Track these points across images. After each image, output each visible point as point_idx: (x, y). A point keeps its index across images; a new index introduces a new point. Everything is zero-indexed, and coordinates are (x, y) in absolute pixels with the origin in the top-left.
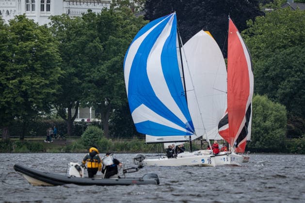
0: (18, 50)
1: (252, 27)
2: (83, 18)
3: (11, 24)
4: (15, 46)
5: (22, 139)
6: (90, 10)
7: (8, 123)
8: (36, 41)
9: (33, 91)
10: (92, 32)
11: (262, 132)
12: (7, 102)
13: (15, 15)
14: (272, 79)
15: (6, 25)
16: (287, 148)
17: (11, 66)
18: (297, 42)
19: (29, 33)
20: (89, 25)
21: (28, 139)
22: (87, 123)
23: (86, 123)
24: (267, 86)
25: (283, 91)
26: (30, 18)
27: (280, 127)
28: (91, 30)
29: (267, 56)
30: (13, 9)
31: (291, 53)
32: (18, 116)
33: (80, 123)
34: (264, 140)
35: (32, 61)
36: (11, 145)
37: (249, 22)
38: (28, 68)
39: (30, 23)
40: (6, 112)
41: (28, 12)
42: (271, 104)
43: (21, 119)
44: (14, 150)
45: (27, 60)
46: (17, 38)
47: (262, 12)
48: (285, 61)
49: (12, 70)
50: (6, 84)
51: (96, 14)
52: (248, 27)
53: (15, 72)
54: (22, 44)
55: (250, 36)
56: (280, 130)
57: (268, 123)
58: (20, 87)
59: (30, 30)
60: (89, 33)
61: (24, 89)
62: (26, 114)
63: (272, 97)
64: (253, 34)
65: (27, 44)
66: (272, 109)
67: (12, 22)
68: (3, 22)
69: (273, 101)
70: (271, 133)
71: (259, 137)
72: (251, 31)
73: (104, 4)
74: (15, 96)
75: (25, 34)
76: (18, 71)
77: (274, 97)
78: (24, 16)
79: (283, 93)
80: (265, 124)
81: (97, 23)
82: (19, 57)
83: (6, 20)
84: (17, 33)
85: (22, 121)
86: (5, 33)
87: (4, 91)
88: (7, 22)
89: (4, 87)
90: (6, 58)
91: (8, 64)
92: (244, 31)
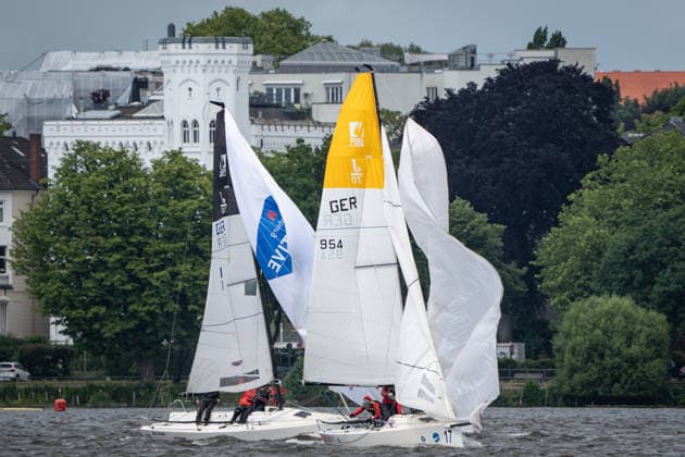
0: (167, 215)
2: (288, 156)
3: (155, 168)
4: (163, 208)
5: (177, 380)
6: (300, 141)
7: (151, 353)
8: (202, 198)
9: (196, 291)
10: (305, 180)
11: (625, 365)
12: (149, 313)
13: (162, 150)
14: (643, 266)
15: (146, 169)
16: (673, 397)
17: (154, 245)
19: (189, 184)
20: (299, 170)
22: (297, 350)
23: (295, 350)
24: (632, 278)
25: (662, 288)
26: (190, 156)
27: (657, 357)
28: (304, 176)
29: (633, 223)
30: (158, 139)
31: (677, 217)
32: (168, 339)
33: (283, 350)
34: (630, 381)
35: (194, 235)
37: (601, 158)
38: (187, 248)
39: (190, 165)
40: (148, 331)
41: (186, 144)
42: (641, 313)
43: (175, 344)
44: (162, 404)
45: (185, 233)
46: (166, 194)
48: (666, 232)
49: (157, 253)
50: (146, 279)
51: (313, 148)
52: (599, 168)
53: (162, 256)
54: (175, 205)
55: (602, 184)
56: (656, 362)
57: (635, 349)
58: (172, 285)
59: (190, 179)
60: (299, 182)
61: (180, 288)
62: (184, 333)
63: (643, 301)
64: (608, 181)
65: (185, 204)
66: (642, 323)
67: (157, 164)
68: (141, 165)
69: (643, 307)
70: (640, 368)
71: (620, 375)
72: (603, 175)
73: (326, 129)
74: (164, 301)
75: (182, 185)
76: (169, 255)
77: (647, 300)
78: (180, 153)
79: (664, 291)
80: (631, 351)
81: (314, 165)
82: (170, 228)
83: (147, 160)
84: (166, 185)
85: (176, 348)
86: (143, 184)
87: (143, 291)
88: (148, 165)
89: (143, 285)
90: (146, 231)
91: (150, 241)
92: (589, 175)
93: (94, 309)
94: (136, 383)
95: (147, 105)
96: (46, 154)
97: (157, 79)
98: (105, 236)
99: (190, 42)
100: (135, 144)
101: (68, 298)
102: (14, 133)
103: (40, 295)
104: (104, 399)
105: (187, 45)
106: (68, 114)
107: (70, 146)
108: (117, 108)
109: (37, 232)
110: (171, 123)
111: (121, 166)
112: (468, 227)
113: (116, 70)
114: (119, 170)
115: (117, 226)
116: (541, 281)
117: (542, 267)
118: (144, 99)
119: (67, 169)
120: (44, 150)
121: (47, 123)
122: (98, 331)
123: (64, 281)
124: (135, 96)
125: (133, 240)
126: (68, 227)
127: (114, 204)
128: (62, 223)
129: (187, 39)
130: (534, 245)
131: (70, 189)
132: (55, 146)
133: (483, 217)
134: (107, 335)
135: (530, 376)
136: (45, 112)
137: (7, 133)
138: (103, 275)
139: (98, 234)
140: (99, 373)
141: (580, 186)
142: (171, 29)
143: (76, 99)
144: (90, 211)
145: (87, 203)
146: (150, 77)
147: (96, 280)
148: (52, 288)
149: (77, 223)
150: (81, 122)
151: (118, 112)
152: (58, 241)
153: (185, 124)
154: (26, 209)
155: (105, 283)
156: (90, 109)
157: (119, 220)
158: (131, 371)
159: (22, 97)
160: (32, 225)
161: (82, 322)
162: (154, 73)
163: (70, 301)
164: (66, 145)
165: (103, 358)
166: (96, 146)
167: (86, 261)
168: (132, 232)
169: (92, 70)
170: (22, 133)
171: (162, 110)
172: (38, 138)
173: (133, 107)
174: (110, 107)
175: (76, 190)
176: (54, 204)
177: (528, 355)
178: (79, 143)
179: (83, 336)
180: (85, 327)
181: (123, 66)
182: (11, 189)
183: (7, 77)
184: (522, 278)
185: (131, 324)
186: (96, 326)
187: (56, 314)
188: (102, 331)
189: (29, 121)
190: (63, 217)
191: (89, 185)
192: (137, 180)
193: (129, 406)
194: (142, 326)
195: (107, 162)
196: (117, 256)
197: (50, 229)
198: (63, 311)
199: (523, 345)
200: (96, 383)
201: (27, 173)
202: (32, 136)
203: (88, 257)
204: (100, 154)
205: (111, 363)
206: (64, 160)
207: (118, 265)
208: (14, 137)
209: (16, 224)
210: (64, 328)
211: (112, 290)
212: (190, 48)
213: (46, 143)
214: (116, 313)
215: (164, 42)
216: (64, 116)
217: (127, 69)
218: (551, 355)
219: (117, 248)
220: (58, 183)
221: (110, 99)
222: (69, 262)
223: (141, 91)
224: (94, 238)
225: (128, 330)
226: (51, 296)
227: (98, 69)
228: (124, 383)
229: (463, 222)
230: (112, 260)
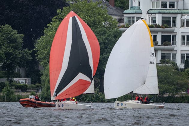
1: (61, 14)
18: (92, 25)
37: (59, 11)
47: (67, 4)
52: (58, 14)
55: (59, 20)
64: (61, 19)
72: (60, 17)
92: (55, 17)
112: (10, 35)
116: (37, 56)
117: (38, 51)
130: (34, 42)
133: (15, 31)
135: (32, 90)
141: (52, 21)
177: (32, 83)
184: (30, 54)
199: (30, 79)
218: (40, 83)
229: (9, 33)
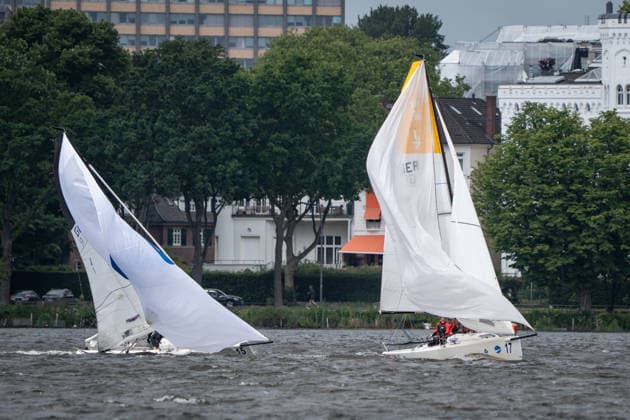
0: (603, 167)
3: (593, 126)
4: (599, 160)
5: (610, 309)
7: (588, 285)
12: (587, 251)
13: (599, 111)
15: (585, 127)
17: (592, 192)
19: (622, 140)
21: (619, 310)
26: (623, 116)
30: (596, 101)
32: (604, 273)
35: (626, 184)
36: (593, 320)
38: (620, 196)
39: (623, 124)
40: (586, 266)
41: (621, 106)
43: (609, 278)
44: (598, 328)
45: (618, 183)
46: (603, 149)
49: (593, 199)
50: (584, 221)
53: (599, 202)
54: (610, 158)
58: (607, 227)
59: (623, 135)
61: (613, 229)
62: (617, 270)
65: (618, 157)
67: (595, 122)
68: (581, 123)
74: (600, 241)
75: (616, 141)
76: (604, 202)
78: (614, 113)
82: (605, 178)
83: (586, 119)
84: (603, 140)
85: (610, 281)
86: (583, 139)
87: (581, 232)
88: (587, 123)
89: (581, 227)
90: (584, 181)
91: (588, 189)
93: (539, 247)
94: (575, 311)
95: (588, 71)
96: (500, 113)
97: (597, 49)
98: (548, 184)
99: (625, 18)
100: (576, 106)
101: (517, 236)
102: (473, 95)
103: (494, 234)
104: (547, 325)
105: (623, 20)
106: (519, 79)
107: (520, 107)
108: (560, 75)
109: (492, 180)
110: (607, 88)
111: (563, 124)
113: (561, 41)
114: (562, 128)
115: (560, 175)
118: (585, 66)
119: (518, 126)
120: (498, 110)
121: (501, 87)
122: (543, 265)
123: (513, 222)
124: (577, 64)
125: (573, 188)
126: (518, 176)
127: (557, 157)
128: (512, 172)
129: (623, 16)
131: (520, 144)
132: (507, 107)
134: (550, 269)
136: (500, 78)
137: (467, 95)
138: (547, 217)
139: (543, 183)
140: (543, 301)
142: (610, 6)
143: (527, 67)
144: (537, 163)
145: (534, 156)
146: (590, 48)
147: (541, 222)
148: (503, 228)
149: (525, 172)
150: (530, 86)
151: (562, 77)
152: (507, 188)
153: (619, 88)
154: (482, 161)
155: (548, 224)
156: (538, 75)
157: (562, 170)
158: (570, 300)
159: (480, 64)
160: (486, 174)
161: (528, 257)
162: (593, 44)
163: (519, 239)
164: (517, 105)
165: (546, 288)
166: (542, 107)
167: (533, 206)
168: (572, 182)
169: (540, 42)
170: (480, 96)
171: (601, 77)
172: (493, 100)
173: (574, 73)
174: (555, 74)
175: (525, 144)
176: (506, 156)
178: (528, 104)
179: (530, 269)
180: (530, 262)
181: (567, 38)
182: (470, 143)
183: (468, 48)
185: (571, 260)
186: (541, 261)
187: (507, 250)
188: (546, 265)
189: (486, 85)
190: (513, 167)
191: (537, 141)
192: (577, 136)
193: (569, 330)
194: (580, 261)
195: (551, 120)
196: (558, 202)
197: (502, 178)
198: (513, 248)
200: (541, 310)
201: (483, 129)
202: (488, 97)
203: (534, 202)
204: (545, 114)
205: (554, 293)
206: (515, 119)
207: (560, 209)
208: (473, 99)
209: (474, 173)
210: (513, 262)
211: (555, 231)
212: (625, 22)
213: (500, 104)
214: (558, 250)
215: (603, 18)
216: (515, 82)
217: (570, 41)
219: (559, 195)
220: (509, 138)
221: (555, 67)
222: (518, 206)
223: (582, 59)
224: (540, 186)
225: (568, 264)
226: (503, 235)
227: (545, 41)
228: (564, 311)
230: (555, 205)
